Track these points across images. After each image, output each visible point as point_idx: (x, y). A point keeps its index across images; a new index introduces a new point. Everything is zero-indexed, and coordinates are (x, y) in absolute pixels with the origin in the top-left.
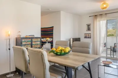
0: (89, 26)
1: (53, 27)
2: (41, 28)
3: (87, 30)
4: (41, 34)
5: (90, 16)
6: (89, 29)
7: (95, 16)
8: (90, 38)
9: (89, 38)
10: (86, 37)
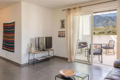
0: (63, 22)
1: (14, 22)
2: (4, 24)
3: (61, 28)
4: (4, 31)
5: (63, 10)
6: (63, 26)
7: (69, 9)
8: (65, 37)
9: (63, 37)
10: (59, 36)
